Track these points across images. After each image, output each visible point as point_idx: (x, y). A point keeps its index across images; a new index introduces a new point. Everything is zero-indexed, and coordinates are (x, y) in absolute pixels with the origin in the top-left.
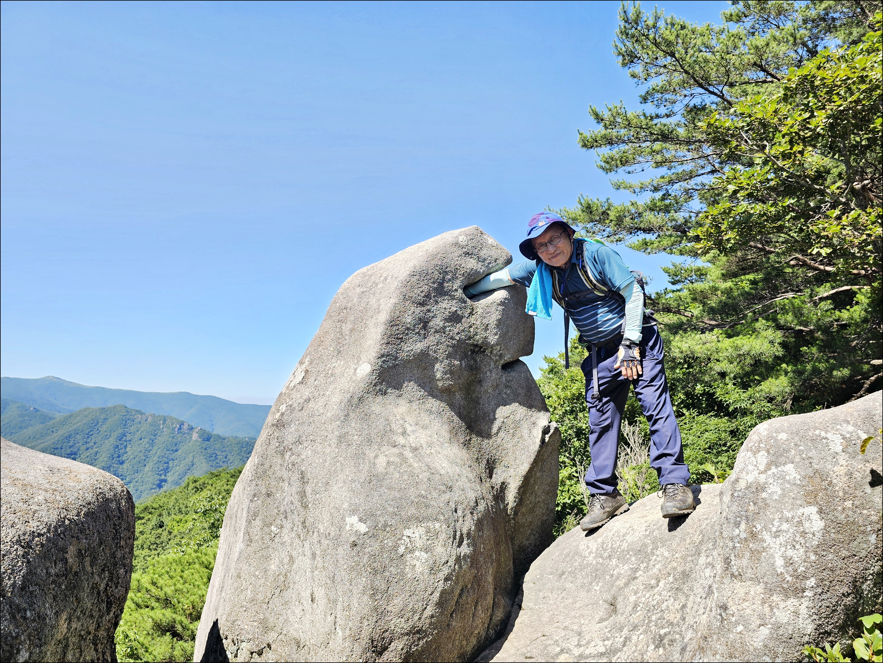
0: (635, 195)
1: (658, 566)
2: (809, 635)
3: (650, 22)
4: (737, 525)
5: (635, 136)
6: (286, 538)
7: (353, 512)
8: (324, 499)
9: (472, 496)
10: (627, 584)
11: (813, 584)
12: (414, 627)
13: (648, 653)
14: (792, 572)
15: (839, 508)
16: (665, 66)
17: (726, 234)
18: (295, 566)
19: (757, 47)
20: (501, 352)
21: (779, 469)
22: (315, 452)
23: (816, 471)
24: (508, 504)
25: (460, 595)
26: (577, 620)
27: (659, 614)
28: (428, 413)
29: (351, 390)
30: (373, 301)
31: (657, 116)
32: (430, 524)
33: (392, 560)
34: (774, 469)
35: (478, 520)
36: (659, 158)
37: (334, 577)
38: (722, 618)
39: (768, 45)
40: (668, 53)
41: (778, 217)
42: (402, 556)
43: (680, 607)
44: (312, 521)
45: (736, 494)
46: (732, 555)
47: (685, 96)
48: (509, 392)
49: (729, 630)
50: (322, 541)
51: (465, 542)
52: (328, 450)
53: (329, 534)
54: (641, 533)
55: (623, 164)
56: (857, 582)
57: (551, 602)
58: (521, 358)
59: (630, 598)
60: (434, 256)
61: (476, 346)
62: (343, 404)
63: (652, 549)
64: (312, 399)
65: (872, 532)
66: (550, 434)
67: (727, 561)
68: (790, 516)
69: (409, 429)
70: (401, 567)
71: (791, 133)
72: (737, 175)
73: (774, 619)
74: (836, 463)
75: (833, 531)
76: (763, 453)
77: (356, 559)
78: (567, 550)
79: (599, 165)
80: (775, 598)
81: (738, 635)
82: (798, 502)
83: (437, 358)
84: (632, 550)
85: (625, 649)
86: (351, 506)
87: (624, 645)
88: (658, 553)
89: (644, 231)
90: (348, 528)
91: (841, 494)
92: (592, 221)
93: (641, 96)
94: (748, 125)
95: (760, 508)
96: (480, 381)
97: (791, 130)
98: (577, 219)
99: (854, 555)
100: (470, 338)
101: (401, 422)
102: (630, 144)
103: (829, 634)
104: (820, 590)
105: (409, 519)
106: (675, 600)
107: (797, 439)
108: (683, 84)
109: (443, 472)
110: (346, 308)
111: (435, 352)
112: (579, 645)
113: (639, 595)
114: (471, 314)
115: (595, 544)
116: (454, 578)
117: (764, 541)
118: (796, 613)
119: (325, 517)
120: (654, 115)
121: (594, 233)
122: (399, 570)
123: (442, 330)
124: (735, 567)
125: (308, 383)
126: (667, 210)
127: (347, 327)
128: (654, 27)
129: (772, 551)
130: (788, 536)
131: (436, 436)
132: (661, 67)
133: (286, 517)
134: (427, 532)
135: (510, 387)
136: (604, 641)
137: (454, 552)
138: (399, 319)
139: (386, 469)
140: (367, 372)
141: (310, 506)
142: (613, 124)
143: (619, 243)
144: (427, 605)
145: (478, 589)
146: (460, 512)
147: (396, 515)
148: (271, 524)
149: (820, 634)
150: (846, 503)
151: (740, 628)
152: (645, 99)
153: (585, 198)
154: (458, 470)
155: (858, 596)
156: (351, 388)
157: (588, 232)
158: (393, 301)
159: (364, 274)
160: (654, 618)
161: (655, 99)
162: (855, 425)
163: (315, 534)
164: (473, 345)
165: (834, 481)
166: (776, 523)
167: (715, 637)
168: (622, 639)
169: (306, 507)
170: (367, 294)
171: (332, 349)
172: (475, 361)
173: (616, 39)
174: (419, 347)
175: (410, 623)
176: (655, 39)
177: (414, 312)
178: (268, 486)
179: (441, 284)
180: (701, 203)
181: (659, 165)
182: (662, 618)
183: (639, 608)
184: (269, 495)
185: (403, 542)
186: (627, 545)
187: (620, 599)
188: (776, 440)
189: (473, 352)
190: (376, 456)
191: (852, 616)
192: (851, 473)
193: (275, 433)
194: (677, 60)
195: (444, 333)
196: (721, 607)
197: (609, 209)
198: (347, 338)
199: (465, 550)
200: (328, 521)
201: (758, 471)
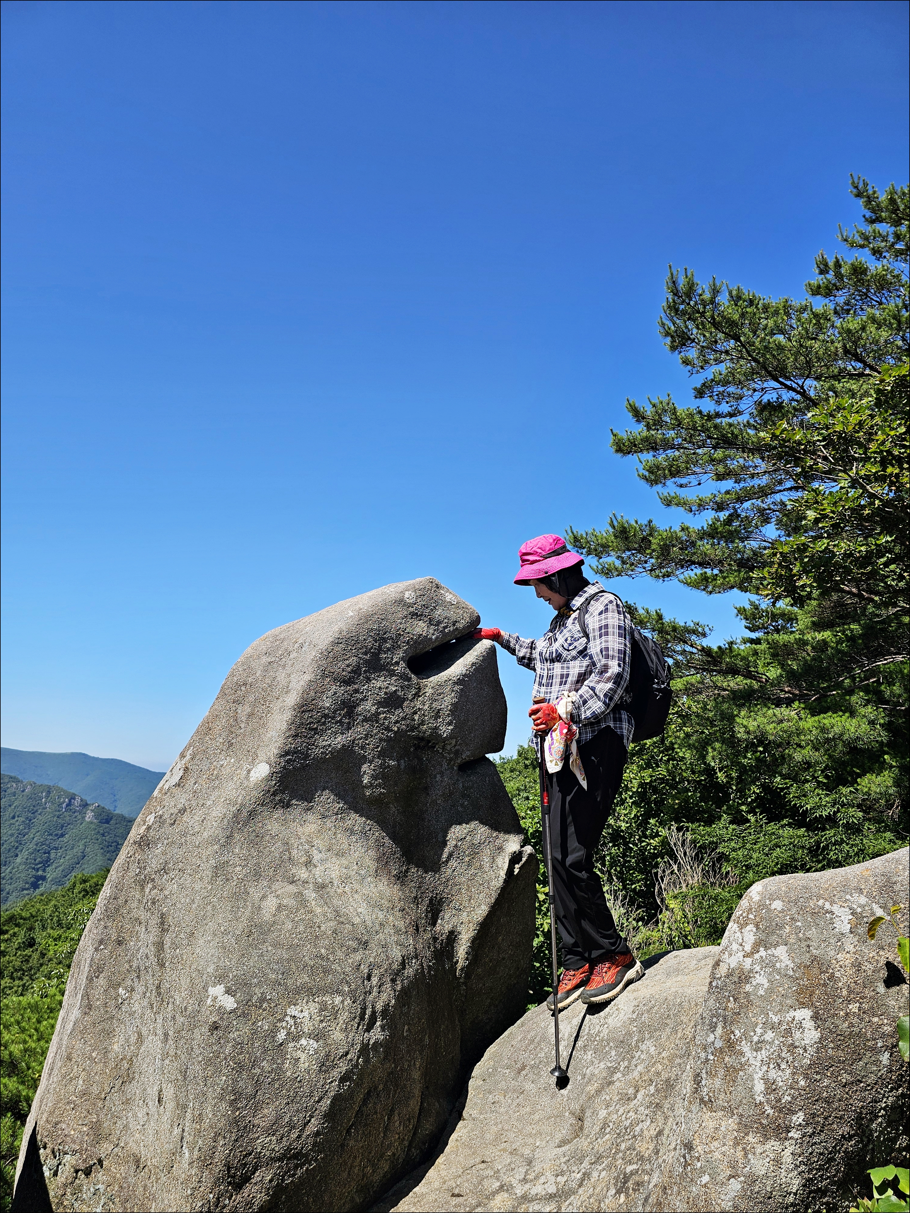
0: (691, 515)
1: (639, 1068)
2: (795, 1194)
3: (707, 296)
4: (713, 1028)
5: (688, 439)
6: (136, 1007)
7: (220, 979)
8: (185, 957)
9: (397, 954)
10: (598, 1092)
11: (800, 1120)
12: (289, 1149)
13: (606, 1200)
14: (774, 1102)
15: (841, 1013)
16: (727, 352)
17: (798, 579)
18: (143, 1048)
19: (849, 331)
20: (457, 747)
21: (769, 952)
22: (182, 887)
23: (814, 959)
24: (457, 961)
25: (365, 1102)
26: (531, 1140)
27: (630, 1142)
28: (348, 833)
29: (239, 801)
30: (281, 676)
31: (718, 415)
32: (327, 998)
33: (265, 1051)
34: (762, 952)
35: (403, 988)
36: (721, 469)
37: (186, 1072)
38: (686, 1161)
39: (863, 329)
40: (730, 336)
41: (867, 559)
42: (281, 1045)
43: (655, 1133)
44: (168, 986)
45: (714, 984)
46: (704, 1071)
47: (755, 390)
48: (466, 803)
49: (692, 1180)
50: (177, 1016)
51: (378, 1023)
52: (197, 887)
53: (186, 1008)
54: (627, 1016)
55: (673, 475)
56: (863, 1118)
57: (502, 1110)
58: (487, 756)
59: (600, 1113)
60: (368, 618)
61: (422, 739)
62: (226, 820)
63: (638, 1041)
64: (188, 810)
65: (883, 1050)
66: (521, 863)
67: (697, 1079)
68: (776, 1021)
69: (317, 857)
70: (279, 1061)
71: (882, 451)
72: (820, 498)
73: (747, 1169)
74: (841, 949)
75: (832, 1045)
76: (751, 927)
77: (215, 1048)
78: (532, 1033)
79: (641, 474)
80: (751, 1138)
81: (703, 1189)
82: (789, 1002)
83: (364, 756)
84: (614, 1040)
85: (581, 1191)
86: (217, 971)
87: (580, 1186)
88: (643, 1047)
89: (701, 564)
90: (209, 1002)
91: (845, 993)
92: (629, 550)
93: (695, 389)
94: (824, 439)
95: (741, 1007)
96: (426, 789)
97: (881, 447)
98: (609, 546)
99: (859, 1081)
100: (413, 728)
101: (307, 847)
102: (682, 450)
103: (823, 1192)
104: (810, 1130)
105: (298, 991)
106: (652, 1122)
107: (794, 910)
108: (750, 375)
109: (357, 920)
110: (245, 684)
111: (363, 748)
112: (525, 1181)
113: (611, 1109)
114: (417, 695)
115: (569, 1026)
116: (355, 1077)
117: (742, 1054)
118: (778, 1162)
119: (183, 983)
120: (712, 412)
121: (632, 564)
122: (274, 1066)
123: (373, 718)
124: (705, 1089)
125: (187, 785)
126: (730, 537)
127: (244, 710)
128: (712, 302)
129: (751, 1069)
130: (772, 1050)
131: (356, 867)
132: (722, 352)
133: (138, 977)
134: (321, 1010)
135: (469, 796)
136: (557, 1176)
137: (358, 1039)
138: (313, 702)
139: (274, 915)
140: (263, 776)
141: (167, 964)
142: (658, 423)
143: (666, 579)
144: (311, 1117)
145: (395, 1091)
146: (375, 980)
147: (280, 984)
148: (119, 985)
149: (811, 1192)
150: (850, 1007)
151: (706, 1179)
152: (700, 393)
153: (619, 518)
154: (381, 916)
155: (865, 1140)
156: (240, 797)
157: (624, 562)
158: (307, 677)
159: (275, 638)
160: (623, 1146)
161: (715, 394)
162: (869, 896)
163: (170, 1006)
164: (417, 738)
165: (838, 974)
166: (759, 1031)
167: (675, 1189)
168: (579, 1176)
169: (162, 965)
170: (275, 665)
171: (221, 740)
172: (420, 759)
173: (663, 315)
174: (340, 741)
175: (285, 1143)
176: (713, 317)
177: (335, 693)
178: (120, 931)
179: (376, 656)
180: (777, 529)
181: (720, 477)
182: (632, 1148)
183: (608, 1130)
184: (120, 943)
185: (284, 1024)
186: (607, 1031)
187: (588, 1113)
188: (769, 910)
189: (417, 747)
190: (264, 897)
191: (857, 1167)
192: (860, 963)
193: (137, 855)
194: (743, 346)
195: (377, 722)
196: (685, 1145)
197: (651, 535)
198: (242, 726)
199: (377, 1034)
200: (186, 990)
201: (743, 953)
